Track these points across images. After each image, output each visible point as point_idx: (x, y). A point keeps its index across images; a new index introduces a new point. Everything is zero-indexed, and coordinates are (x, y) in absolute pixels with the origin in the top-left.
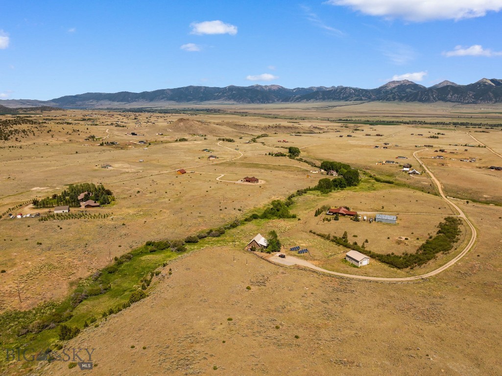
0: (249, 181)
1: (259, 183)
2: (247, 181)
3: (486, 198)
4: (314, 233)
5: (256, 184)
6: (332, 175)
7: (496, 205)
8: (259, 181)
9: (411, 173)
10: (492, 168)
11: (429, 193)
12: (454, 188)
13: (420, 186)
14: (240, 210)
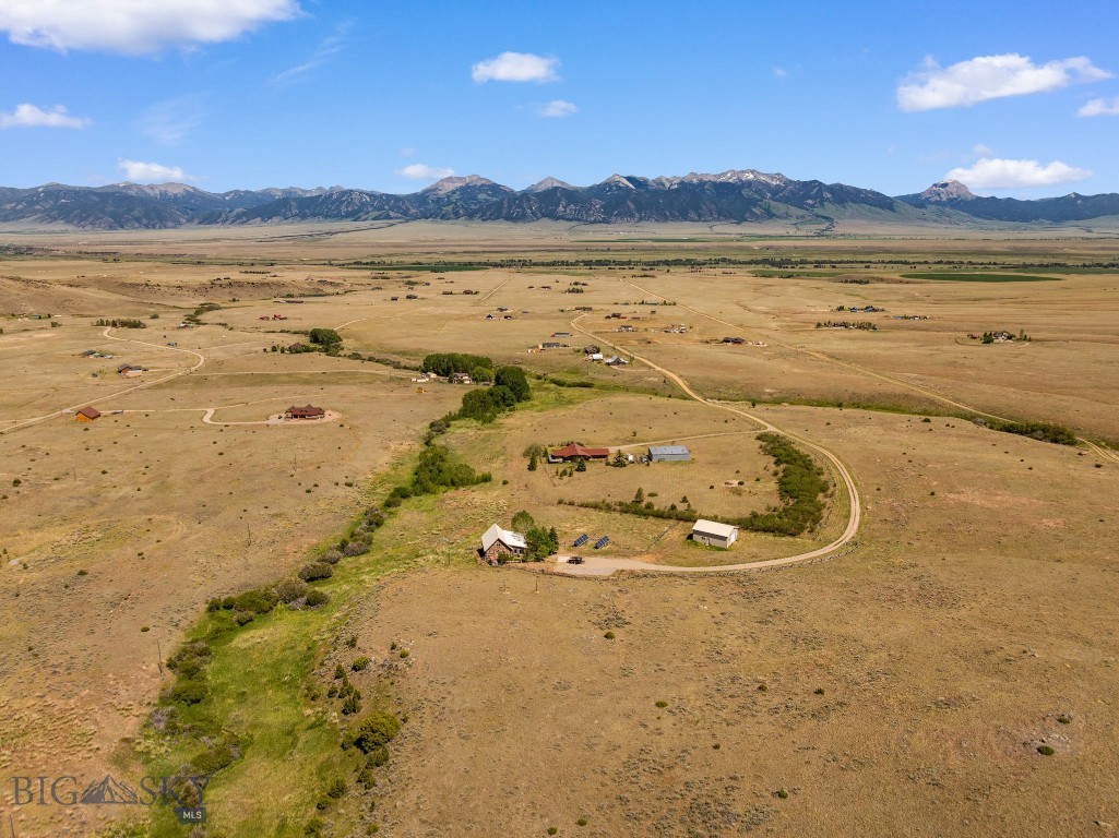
0: (303, 417)
1: (327, 418)
2: (296, 417)
3: (770, 394)
4: (571, 504)
5: (318, 421)
6: (462, 382)
7: (791, 404)
8: (327, 413)
9: (613, 364)
10: (727, 341)
11: (670, 396)
12: (707, 383)
13: (647, 386)
14: (349, 485)
